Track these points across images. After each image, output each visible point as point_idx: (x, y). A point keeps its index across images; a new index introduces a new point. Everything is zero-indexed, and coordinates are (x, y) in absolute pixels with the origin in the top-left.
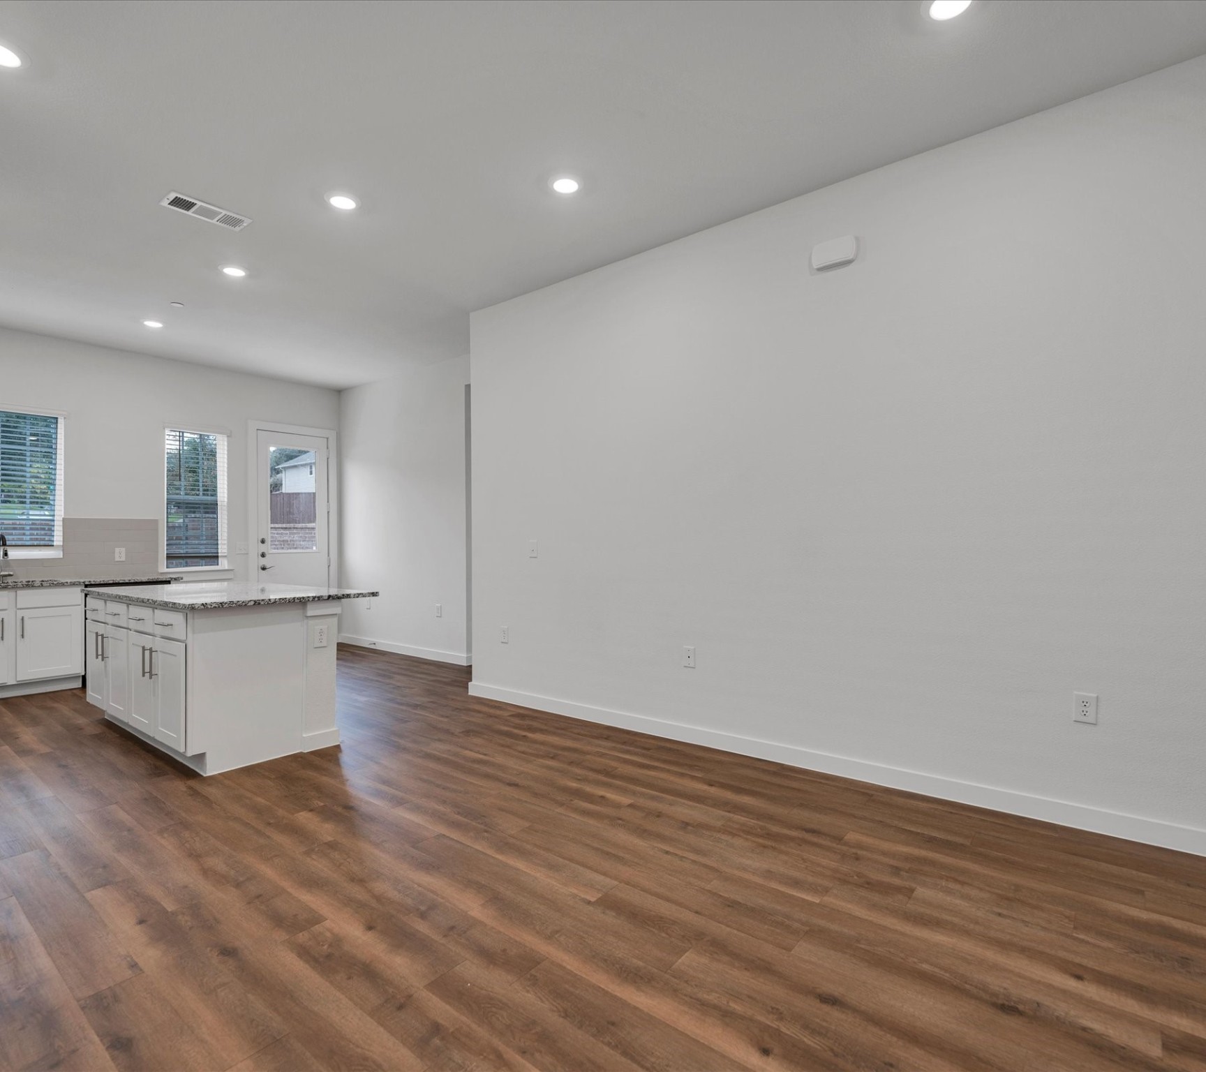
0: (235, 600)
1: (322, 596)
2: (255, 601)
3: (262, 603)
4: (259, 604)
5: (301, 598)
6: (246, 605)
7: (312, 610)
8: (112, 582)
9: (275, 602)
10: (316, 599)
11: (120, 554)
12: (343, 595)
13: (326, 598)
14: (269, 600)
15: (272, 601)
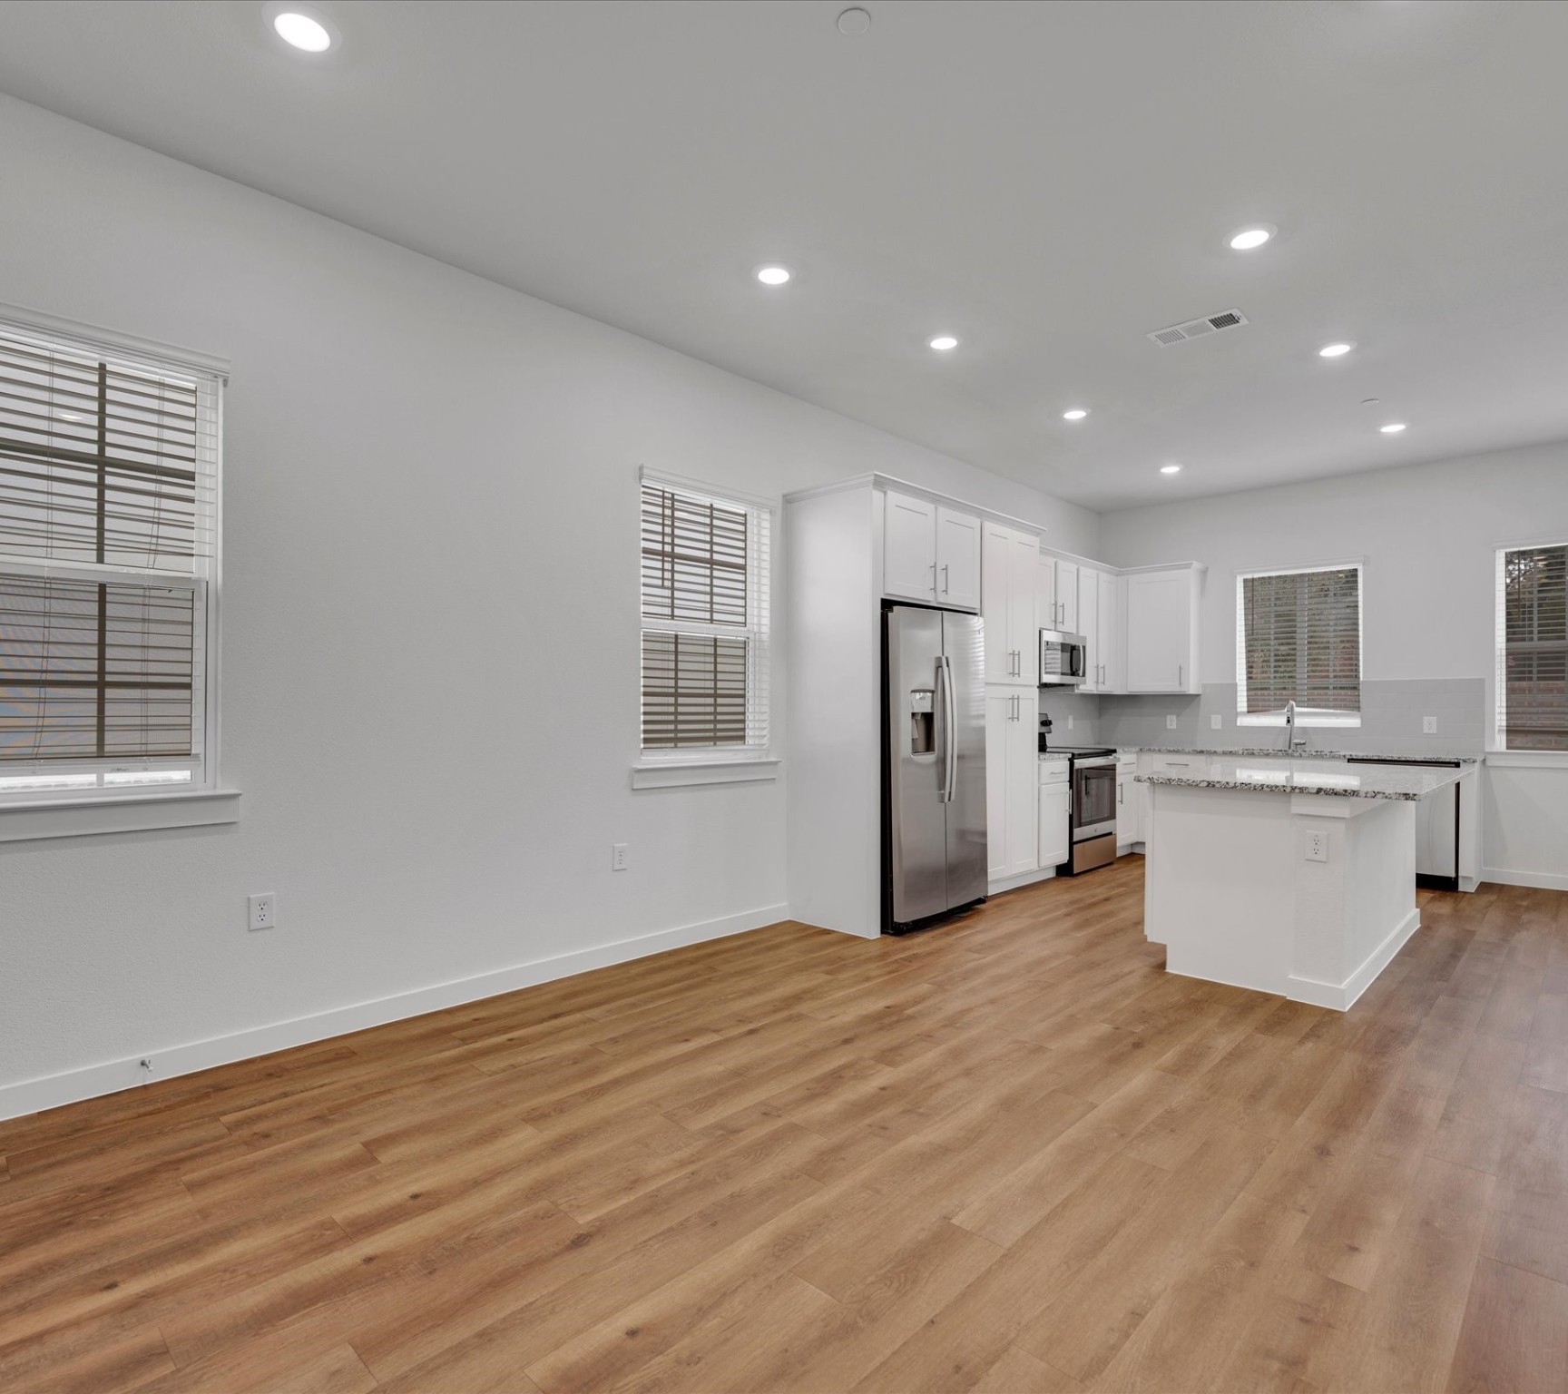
0: (1184, 778)
1: (1306, 788)
2: (1209, 783)
3: (1217, 785)
4: (1214, 786)
5: (1272, 787)
6: (1197, 785)
7: (1299, 805)
8: (1376, 758)
9: (1235, 787)
10: (1297, 791)
11: (1430, 724)
12: (1346, 791)
13: (1315, 791)
14: (1227, 783)
15: (1231, 785)
